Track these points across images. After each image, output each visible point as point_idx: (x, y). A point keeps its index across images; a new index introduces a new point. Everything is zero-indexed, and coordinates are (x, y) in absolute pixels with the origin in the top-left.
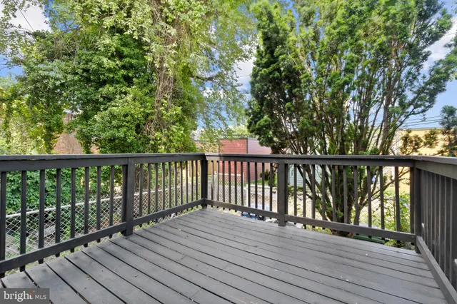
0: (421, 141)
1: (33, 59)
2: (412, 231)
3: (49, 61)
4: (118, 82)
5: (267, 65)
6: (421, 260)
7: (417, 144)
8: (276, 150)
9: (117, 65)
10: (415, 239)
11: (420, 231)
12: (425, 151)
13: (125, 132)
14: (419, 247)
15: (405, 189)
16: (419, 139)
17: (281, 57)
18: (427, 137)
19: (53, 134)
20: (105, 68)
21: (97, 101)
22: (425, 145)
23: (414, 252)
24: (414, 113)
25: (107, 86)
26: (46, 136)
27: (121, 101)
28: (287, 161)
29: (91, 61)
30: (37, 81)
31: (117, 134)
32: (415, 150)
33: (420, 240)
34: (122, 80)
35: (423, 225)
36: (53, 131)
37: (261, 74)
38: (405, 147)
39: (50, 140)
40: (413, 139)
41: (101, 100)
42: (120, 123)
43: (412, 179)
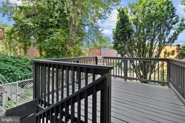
0: (170, 53)
1: (21, 18)
2: (167, 81)
3: (27, 19)
4: (54, 27)
5: (121, 28)
6: (170, 89)
7: (169, 54)
8: (122, 55)
9: (54, 20)
10: (168, 83)
11: (170, 81)
12: (171, 57)
13: (58, 47)
14: (170, 86)
15: (165, 68)
16: (169, 53)
17: (127, 26)
18: (171, 52)
19: (27, 47)
20: (49, 22)
21: (46, 35)
22: (171, 54)
23: (168, 87)
24: (168, 45)
25: (50, 29)
26: (24, 48)
27: (56, 35)
28: (127, 59)
29: (44, 19)
30: (23, 26)
31: (55, 48)
32: (168, 56)
33: (170, 83)
34: (56, 26)
35: (171, 79)
36: (27, 46)
37: (120, 31)
38: (165, 55)
39: (26, 49)
40: (168, 53)
41: (48, 34)
42: (56, 43)
43: (167, 65)
